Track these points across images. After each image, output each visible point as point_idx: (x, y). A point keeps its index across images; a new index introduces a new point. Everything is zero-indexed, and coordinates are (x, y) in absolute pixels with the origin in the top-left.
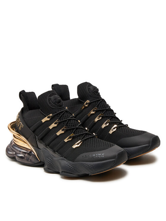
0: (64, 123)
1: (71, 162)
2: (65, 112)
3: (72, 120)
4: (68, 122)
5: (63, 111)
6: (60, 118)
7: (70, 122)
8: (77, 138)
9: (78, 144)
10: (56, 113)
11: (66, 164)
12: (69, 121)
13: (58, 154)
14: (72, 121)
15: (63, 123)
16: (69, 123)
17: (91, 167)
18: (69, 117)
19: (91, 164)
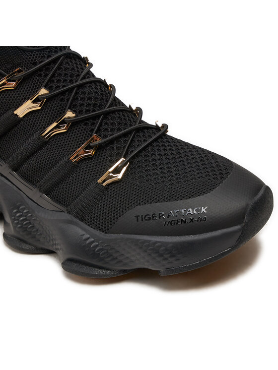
0: (65, 97)
1: (98, 233)
2: (63, 60)
3: (87, 86)
4: (76, 93)
5: (59, 58)
6: (50, 81)
7: (83, 93)
8: (111, 148)
9: (117, 171)
10: (35, 64)
11: (84, 237)
12: (78, 89)
13: (52, 202)
14: (87, 90)
15: (62, 100)
16: (80, 95)
17: (162, 248)
18: (78, 75)
19: (167, 243)
